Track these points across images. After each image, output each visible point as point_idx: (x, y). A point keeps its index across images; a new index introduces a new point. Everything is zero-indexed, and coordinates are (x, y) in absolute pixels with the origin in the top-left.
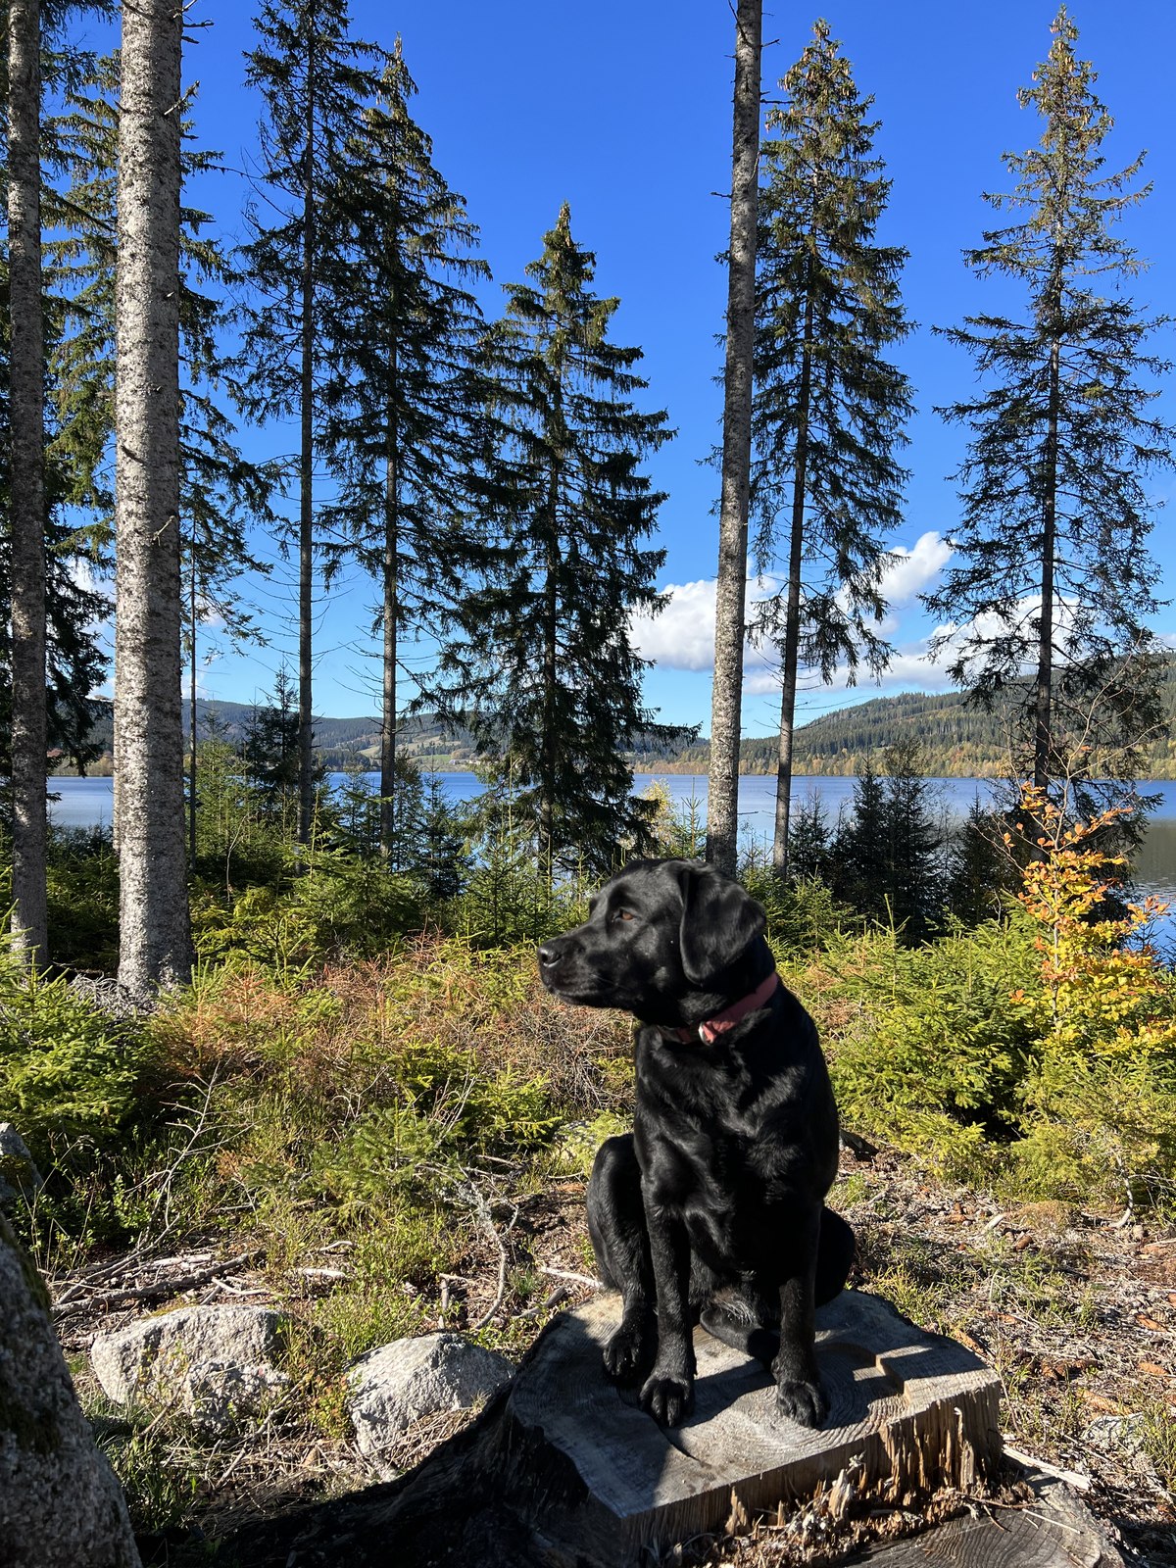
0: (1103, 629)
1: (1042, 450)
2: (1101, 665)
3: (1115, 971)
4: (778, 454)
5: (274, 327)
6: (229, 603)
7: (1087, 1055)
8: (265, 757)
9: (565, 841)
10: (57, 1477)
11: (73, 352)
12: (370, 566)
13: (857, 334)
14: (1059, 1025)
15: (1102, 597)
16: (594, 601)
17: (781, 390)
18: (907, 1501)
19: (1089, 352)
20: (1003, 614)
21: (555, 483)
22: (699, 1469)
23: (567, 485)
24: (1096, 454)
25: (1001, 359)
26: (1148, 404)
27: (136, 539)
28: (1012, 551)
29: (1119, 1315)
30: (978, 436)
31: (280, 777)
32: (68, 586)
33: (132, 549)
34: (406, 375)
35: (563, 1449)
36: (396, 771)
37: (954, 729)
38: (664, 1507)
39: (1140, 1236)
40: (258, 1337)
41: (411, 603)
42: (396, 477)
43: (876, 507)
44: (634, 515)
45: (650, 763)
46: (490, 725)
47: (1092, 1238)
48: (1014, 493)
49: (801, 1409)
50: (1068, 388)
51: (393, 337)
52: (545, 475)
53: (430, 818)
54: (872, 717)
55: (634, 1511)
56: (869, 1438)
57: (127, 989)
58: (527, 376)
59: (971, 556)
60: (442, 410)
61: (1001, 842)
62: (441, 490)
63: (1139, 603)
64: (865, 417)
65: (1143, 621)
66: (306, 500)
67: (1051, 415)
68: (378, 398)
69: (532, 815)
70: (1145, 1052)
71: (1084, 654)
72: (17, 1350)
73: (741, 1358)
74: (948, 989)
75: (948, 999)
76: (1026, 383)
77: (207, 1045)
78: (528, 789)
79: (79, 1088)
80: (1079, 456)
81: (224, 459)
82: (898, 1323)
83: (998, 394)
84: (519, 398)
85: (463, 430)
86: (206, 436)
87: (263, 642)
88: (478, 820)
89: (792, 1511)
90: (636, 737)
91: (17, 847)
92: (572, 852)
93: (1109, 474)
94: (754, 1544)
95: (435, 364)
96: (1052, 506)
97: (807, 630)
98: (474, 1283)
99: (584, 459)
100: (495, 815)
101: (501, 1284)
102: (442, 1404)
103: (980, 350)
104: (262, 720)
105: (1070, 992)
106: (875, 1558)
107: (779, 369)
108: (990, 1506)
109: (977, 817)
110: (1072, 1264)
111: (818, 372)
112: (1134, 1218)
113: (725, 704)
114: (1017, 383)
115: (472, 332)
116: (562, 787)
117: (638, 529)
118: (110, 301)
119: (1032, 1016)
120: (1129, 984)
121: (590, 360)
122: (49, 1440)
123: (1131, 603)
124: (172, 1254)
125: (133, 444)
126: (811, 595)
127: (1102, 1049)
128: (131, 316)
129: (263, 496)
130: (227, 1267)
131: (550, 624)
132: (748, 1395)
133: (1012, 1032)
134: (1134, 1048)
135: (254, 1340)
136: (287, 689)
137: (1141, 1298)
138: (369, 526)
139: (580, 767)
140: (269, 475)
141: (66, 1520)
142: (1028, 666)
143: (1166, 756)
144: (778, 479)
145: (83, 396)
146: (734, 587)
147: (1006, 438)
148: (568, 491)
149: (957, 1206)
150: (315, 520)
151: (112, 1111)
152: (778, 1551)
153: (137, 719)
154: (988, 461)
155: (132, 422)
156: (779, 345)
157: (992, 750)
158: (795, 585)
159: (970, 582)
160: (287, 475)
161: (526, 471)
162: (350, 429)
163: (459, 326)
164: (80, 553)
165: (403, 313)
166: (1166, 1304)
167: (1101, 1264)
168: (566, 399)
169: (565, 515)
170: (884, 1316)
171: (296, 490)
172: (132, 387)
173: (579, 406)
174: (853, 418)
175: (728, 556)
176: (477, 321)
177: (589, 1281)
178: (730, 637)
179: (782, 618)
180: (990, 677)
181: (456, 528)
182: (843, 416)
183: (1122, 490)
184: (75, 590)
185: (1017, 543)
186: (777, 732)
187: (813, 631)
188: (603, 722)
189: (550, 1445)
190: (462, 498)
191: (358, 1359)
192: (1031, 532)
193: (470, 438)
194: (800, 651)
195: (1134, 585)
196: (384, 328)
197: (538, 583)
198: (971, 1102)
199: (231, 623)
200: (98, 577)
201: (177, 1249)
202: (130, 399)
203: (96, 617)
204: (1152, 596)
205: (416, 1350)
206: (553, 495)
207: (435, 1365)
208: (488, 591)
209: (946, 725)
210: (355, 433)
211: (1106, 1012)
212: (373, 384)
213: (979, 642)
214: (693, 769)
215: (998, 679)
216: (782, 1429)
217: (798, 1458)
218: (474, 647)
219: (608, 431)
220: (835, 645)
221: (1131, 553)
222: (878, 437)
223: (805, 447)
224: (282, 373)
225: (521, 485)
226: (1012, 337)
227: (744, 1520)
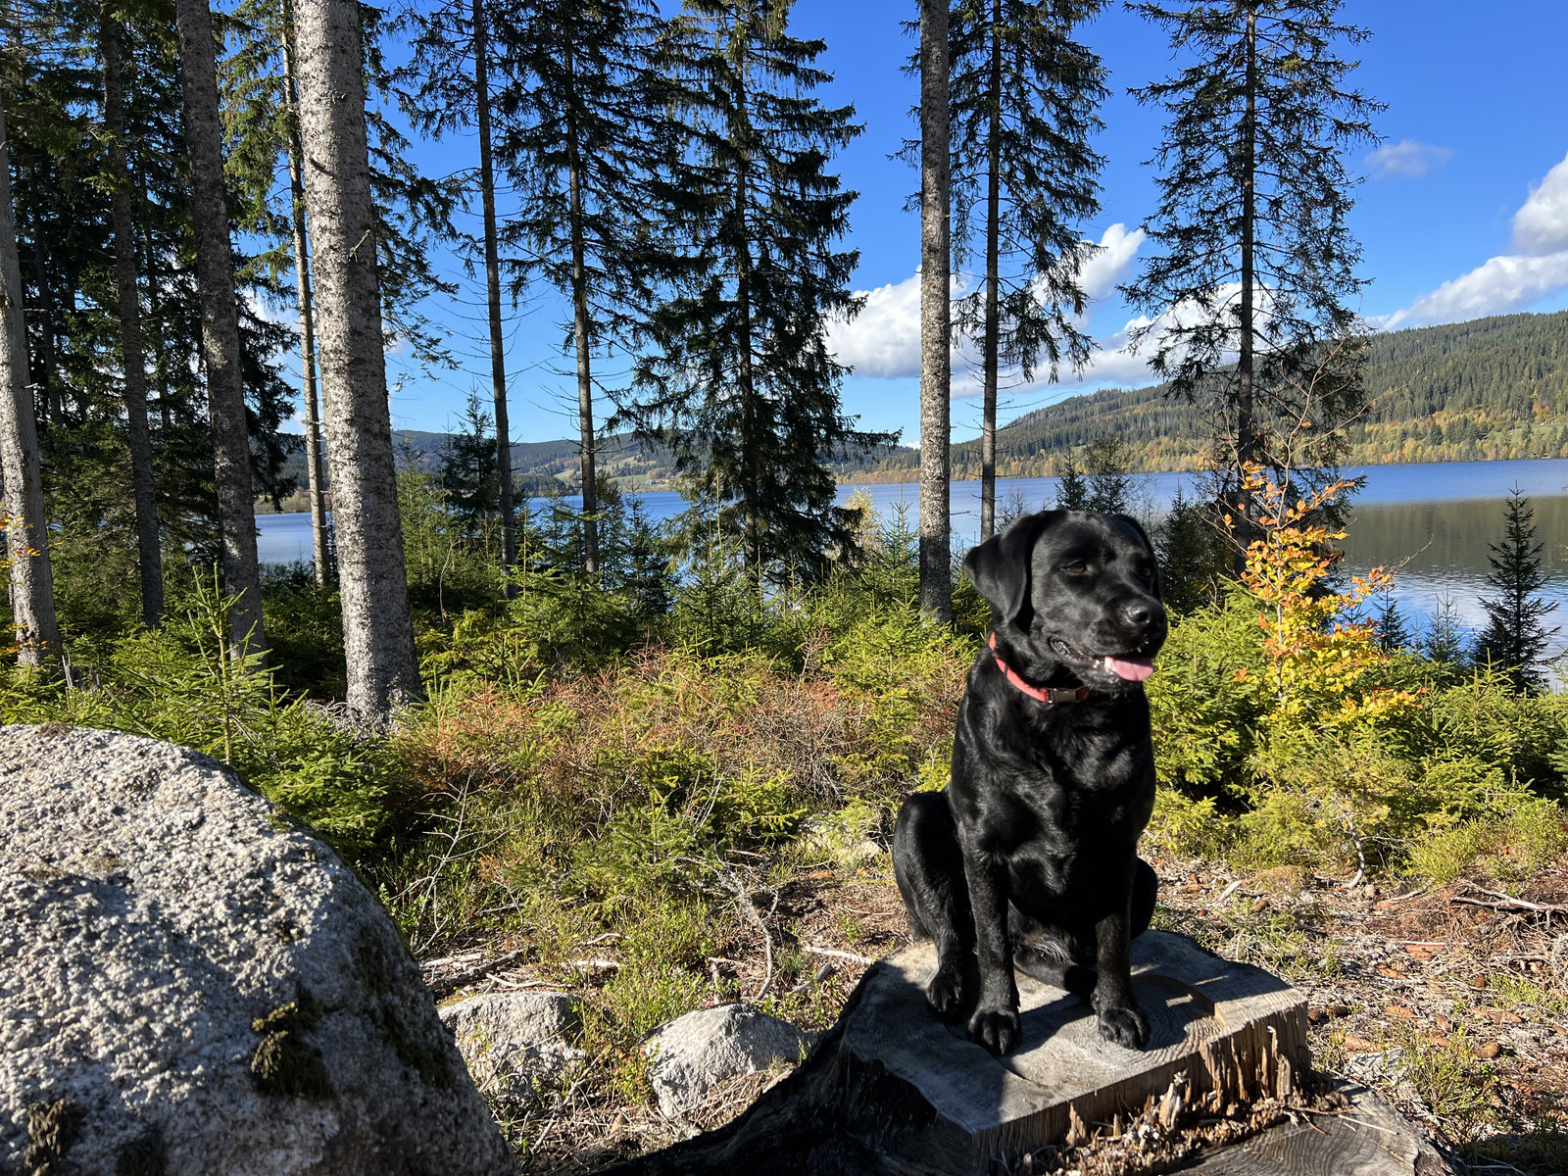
0: (1305, 312)
1: (1239, 128)
2: (1303, 349)
3: (1338, 644)
4: (971, 145)
5: (444, 34)
6: (417, 327)
7: (1313, 728)
8: (462, 484)
9: (769, 555)
10: (457, 1110)
11: (235, 70)
12: (558, 281)
13: (1047, 14)
14: (1284, 700)
15: (1302, 279)
16: (788, 308)
17: (971, 77)
18: (1230, 1111)
19: (1286, 22)
20: (1203, 301)
21: (742, 186)
22: (1036, 1089)
23: (755, 188)
24: (1294, 131)
25: (1195, 34)
26: (1347, 75)
27: (332, 255)
28: (1211, 236)
29: (1359, 966)
30: (1173, 117)
31: (480, 503)
32: (248, 318)
33: (329, 267)
34: (584, 79)
35: (905, 1078)
36: (596, 492)
37: (1151, 424)
38: (1009, 1123)
39: (1372, 895)
40: (551, 1018)
41: (601, 318)
42: (579, 187)
43: (1073, 197)
44: (824, 216)
45: (848, 473)
46: (689, 440)
47: (1325, 899)
48: (1212, 175)
49: (1125, 1033)
50: (1265, 62)
51: (569, 40)
52: (731, 178)
53: (633, 539)
54: (1068, 415)
55: (983, 1127)
56: (1191, 1056)
57: (359, 712)
58: (708, 75)
59: (1169, 243)
60: (622, 115)
61: (1222, 524)
62: (626, 199)
63: (1340, 284)
64: (1058, 102)
65: (1344, 303)
66: (489, 215)
67: (1248, 91)
68: (556, 104)
69: (736, 530)
70: (1371, 721)
71: (1285, 341)
72: (403, 998)
73: (1058, 994)
74: (1173, 671)
75: (1174, 680)
76: (1223, 58)
77: (450, 759)
78: (731, 504)
79: (332, 804)
80: (1277, 133)
81: (400, 177)
82: (1202, 955)
83: (1194, 71)
84: (700, 99)
85: (645, 135)
86: (380, 153)
87: (454, 365)
88: (682, 537)
89: (1125, 1123)
90: (837, 447)
91: (230, 580)
92: (777, 565)
93: (1309, 151)
94: (1094, 1153)
95: (613, 65)
96: (1251, 187)
97: (1007, 327)
98: (743, 965)
99: (770, 159)
100: (700, 531)
101: (770, 964)
102: (738, 1069)
103: (1175, 26)
104: (457, 446)
105: (1294, 667)
106: (1208, 1162)
107: (968, 56)
108: (1307, 1113)
109: (1180, 509)
110: (1310, 923)
111: (1008, 57)
112: (1365, 878)
113: (934, 403)
114: (1212, 59)
115: (649, 30)
116: (764, 499)
117: (829, 230)
118: (270, 13)
119: (1256, 693)
120: (1353, 656)
121: (772, 55)
122: (446, 1076)
123: (1332, 284)
124: (442, 955)
125: (322, 157)
126: (1010, 291)
127: (1328, 721)
128: (309, 20)
129: (444, 213)
130: (500, 964)
131: (745, 333)
132: (1071, 1024)
133: (1237, 709)
134: (1360, 718)
135: (547, 1022)
136: (479, 414)
137: (1380, 950)
138: (554, 240)
139: (783, 479)
140: (449, 191)
141: (469, 1149)
142: (1229, 354)
143: (1363, 441)
144: (971, 171)
145: (250, 116)
146: (938, 282)
147: (1203, 118)
148: (755, 194)
149: (1193, 876)
150: (499, 236)
151: (367, 823)
152: (1118, 1159)
153: (346, 442)
154: (1185, 143)
155: (318, 133)
156: (967, 30)
157: (1189, 444)
158: (993, 281)
159: (1169, 270)
160: (468, 190)
161: (711, 175)
162: (529, 139)
163: (635, 25)
164: (258, 282)
165: (576, 12)
166: (1403, 954)
167: (1337, 922)
168: (749, 97)
169: (754, 219)
170: (1188, 949)
171: (478, 205)
172: (316, 95)
173: (763, 105)
174: (1046, 104)
175: (931, 250)
176: (653, 18)
177: (854, 957)
178: (936, 334)
179: (982, 315)
180: (1191, 366)
181: (644, 237)
182: (1035, 101)
183: (1322, 168)
184: (256, 321)
185: (1216, 228)
186: (978, 434)
187: (1013, 327)
188: (802, 431)
189: (891, 1075)
190: (648, 206)
191: (650, 1033)
192: (1230, 216)
193: (653, 143)
194: (1001, 349)
195: (1336, 266)
196: (558, 29)
197: (730, 292)
198: (1201, 778)
199: (419, 347)
200: (278, 306)
201: (448, 951)
202: (315, 108)
203: (280, 348)
204: (1353, 276)
205: (708, 1020)
206: (740, 199)
207: (729, 1033)
208: (679, 302)
209: (1143, 420)
210: (535, 142)
211: (1331, 684)
212: (551, 89)
213: (1180, 331)
214: (892, 477)
215: (1199, 369)
216: (1108, 1052)
217: (1128, 1076)
218: (668, 361)
219: (794, 129)
220: (1036, 339)
221: (1331, 233)
222: (1072, 123)
223: (998, 137)
224: (455, 83)
225: (708, 189)
226: (1206, 10)
227: (1083, 1133)
